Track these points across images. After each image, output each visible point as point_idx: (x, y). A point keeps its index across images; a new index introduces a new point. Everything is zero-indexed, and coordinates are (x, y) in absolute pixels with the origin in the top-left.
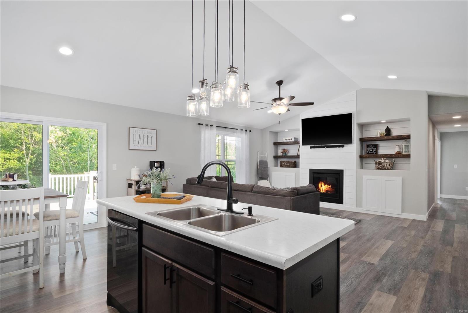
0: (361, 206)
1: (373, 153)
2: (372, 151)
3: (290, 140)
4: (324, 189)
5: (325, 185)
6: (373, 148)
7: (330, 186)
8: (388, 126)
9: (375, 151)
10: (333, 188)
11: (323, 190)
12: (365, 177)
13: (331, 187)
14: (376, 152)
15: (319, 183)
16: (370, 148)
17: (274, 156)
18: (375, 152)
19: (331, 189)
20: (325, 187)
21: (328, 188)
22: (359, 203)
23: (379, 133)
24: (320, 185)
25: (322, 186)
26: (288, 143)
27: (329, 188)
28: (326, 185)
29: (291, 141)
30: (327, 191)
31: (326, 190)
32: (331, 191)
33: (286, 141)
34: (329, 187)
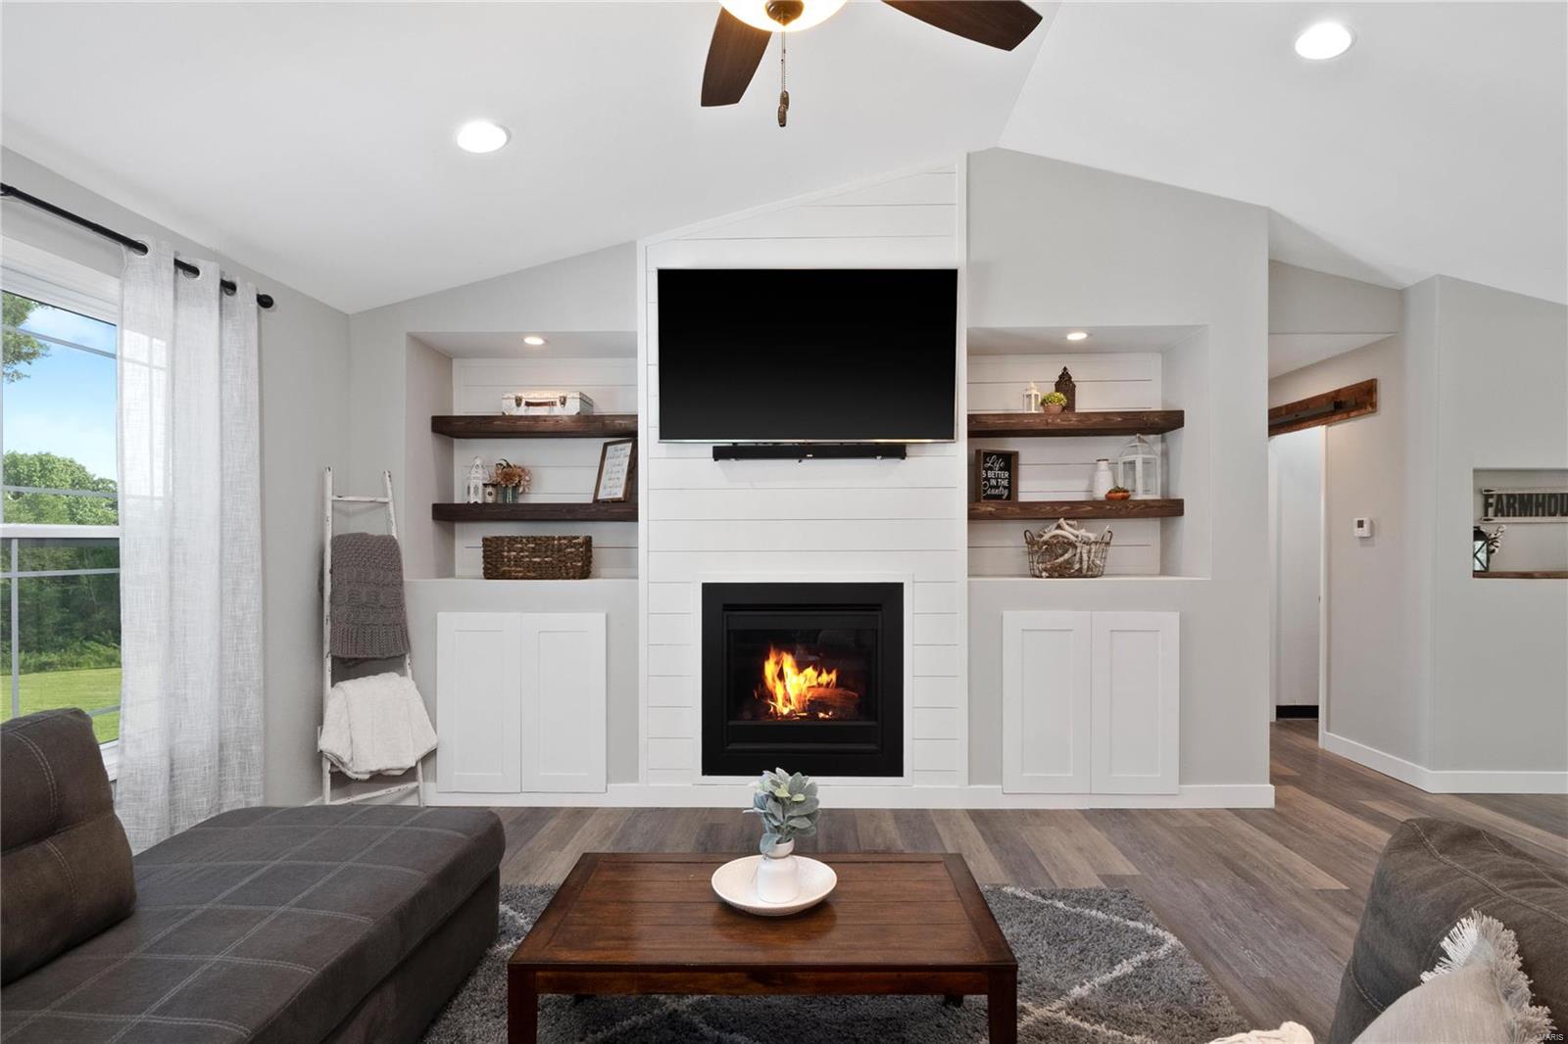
0: (998, 777)
1: (999, 497)
2: (997, 487)
3: (553, 404)
4: (793, 694)
5: (801, 667)
6: (1001, 469)
7: (833, 676)
8: (1065, 369)
9: (1005, 487)
10: (848, 688)
11: (787, 700)
12: (1014, 620)
13: (840, 683)
14: (1012, 487)
15: (768, 658)
16: (991, 469)
17: (435, 506)
18: (1006, 493)
19: (840, 690)
20: (801, 678)
21: (820, 685)
22: (984, 762)
23: (1036, 396)
24: (770, 668)
25: (781, 675)
26: (541, 427)
27: (828, 684)
28: (810, 672)
29: (558, 410)
30: (814, 705)
31: (809, 696)
32: (838, 704)
33: (522, 411)
34: (825, 678)
